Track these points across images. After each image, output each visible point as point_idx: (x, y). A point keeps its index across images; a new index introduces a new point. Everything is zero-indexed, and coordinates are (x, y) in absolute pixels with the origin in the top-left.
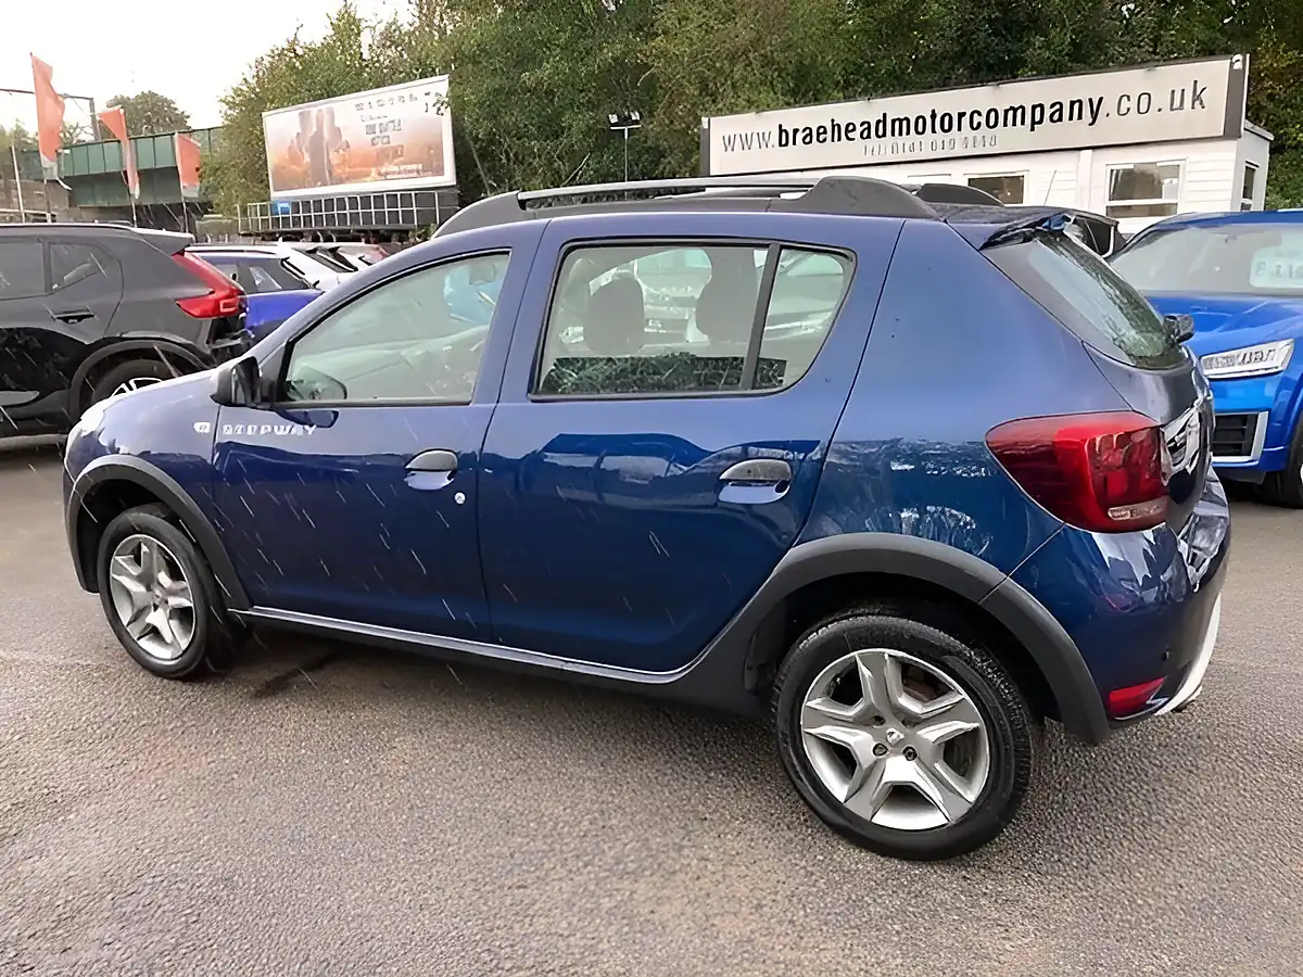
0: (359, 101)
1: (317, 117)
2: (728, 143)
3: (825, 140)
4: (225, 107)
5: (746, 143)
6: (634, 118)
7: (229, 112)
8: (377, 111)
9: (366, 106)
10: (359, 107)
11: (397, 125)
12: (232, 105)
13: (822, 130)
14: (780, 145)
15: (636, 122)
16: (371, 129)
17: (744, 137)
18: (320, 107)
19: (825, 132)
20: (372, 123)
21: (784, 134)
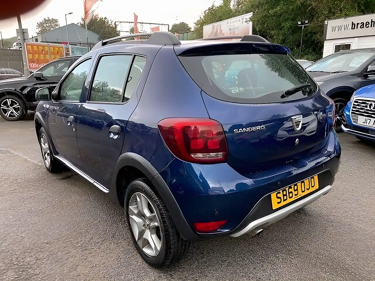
0: (228, 21)
1: (217, 26)
2: (333, 29)
3: (368, 27)
4: (195, 25)
5: (340, 28)
6: (306, 22)
7: (196, 26)
8: (232, 24)
9: (230, 23)
10: (228, 23)
11: (237, 28)
12: (197, 24)
13: (367, 23)
14: (352, 29)
15: (307, 24)
16: (230, 29)
17: (339, 27)
18: (217, 24)
19: (369, 24)
20: (231, 28)
21: (354, 25)
